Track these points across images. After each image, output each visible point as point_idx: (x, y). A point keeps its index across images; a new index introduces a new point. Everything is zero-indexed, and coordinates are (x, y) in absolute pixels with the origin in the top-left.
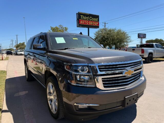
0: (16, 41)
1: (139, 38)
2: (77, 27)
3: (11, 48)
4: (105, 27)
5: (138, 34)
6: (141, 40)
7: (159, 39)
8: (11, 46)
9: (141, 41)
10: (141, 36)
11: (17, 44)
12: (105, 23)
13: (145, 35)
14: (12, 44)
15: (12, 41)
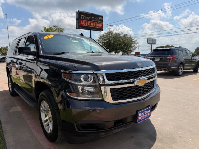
1: (149, 44)
2: (77, 28)
4: (110, 29)
5: (148, 39)
6: (151, 46)
7: (170, 45)
10: (151, 42)
12: (110, 26)
13: (155, 40)
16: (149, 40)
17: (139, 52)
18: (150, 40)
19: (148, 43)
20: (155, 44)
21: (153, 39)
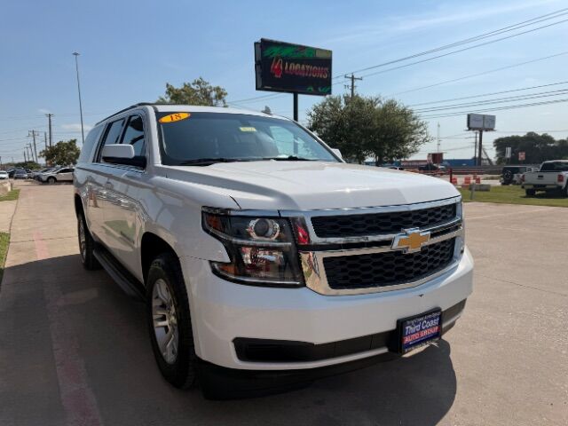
0: (48, 137)
1: (471, 132)
2: (257, 89)
3: (31, 159)
4: (352, 90)
5: (469, 116)
6: (478, 135)
7: (541, 134)
8: (30, 153)
9: (478, 139)
10: (479, 124)
11: (50, 147)
12: (353, 78)
13: (492, 119)
14: (33, 148)
15: (34, 136)
16: (471, 119)
17: (441, 155)
18: (475, 120)
19: (470, 129)
20: (492, 130)
21: (484, 116)
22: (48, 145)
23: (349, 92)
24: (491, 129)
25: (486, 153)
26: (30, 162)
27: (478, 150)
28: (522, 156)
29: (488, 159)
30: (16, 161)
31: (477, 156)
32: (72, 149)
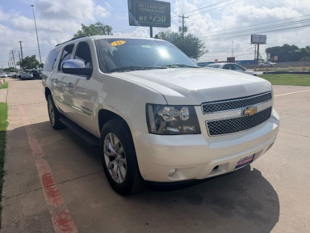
0: (21, 54)
1: (253, 44)
3: (12, 66)
4: (183, 23)
5: (252, 36)
6: (257, 46)
7: (291, 45)
9: (257, 49)
11: (22, 60)
12: (183, 17)
13: (265, 38)
14: (13, 60)
15: (13, 53)
17: (234, 58)
18: (255, 38)
19: (252, 43)
21: (260, 36)
22: (21, 58)
23: (181, 25)
24: (264, 43)
25: (261, 57)
26: (12, 68)
27: (256, 55)
28: (276, 58)
29: (263, 60)
30: (4, 68)
31: (256, 58)
32: (33, 61)
